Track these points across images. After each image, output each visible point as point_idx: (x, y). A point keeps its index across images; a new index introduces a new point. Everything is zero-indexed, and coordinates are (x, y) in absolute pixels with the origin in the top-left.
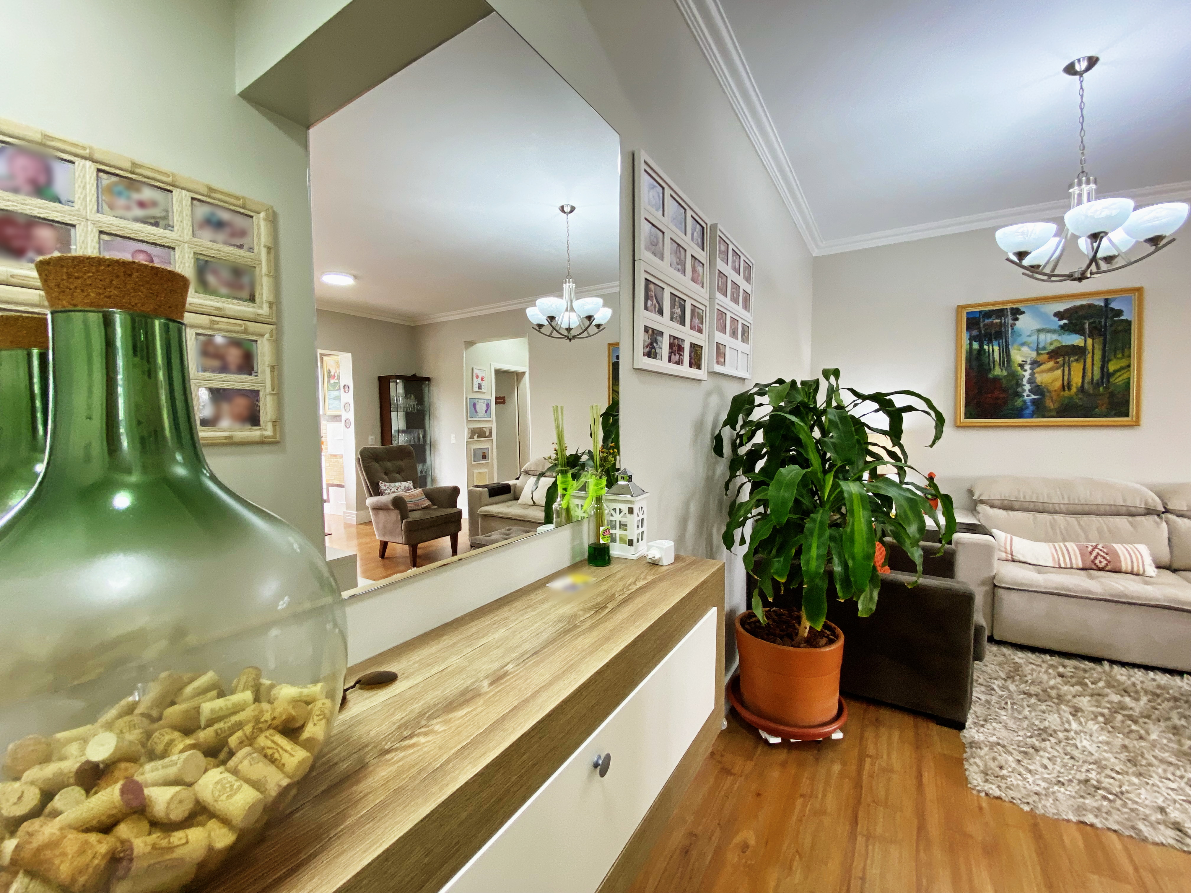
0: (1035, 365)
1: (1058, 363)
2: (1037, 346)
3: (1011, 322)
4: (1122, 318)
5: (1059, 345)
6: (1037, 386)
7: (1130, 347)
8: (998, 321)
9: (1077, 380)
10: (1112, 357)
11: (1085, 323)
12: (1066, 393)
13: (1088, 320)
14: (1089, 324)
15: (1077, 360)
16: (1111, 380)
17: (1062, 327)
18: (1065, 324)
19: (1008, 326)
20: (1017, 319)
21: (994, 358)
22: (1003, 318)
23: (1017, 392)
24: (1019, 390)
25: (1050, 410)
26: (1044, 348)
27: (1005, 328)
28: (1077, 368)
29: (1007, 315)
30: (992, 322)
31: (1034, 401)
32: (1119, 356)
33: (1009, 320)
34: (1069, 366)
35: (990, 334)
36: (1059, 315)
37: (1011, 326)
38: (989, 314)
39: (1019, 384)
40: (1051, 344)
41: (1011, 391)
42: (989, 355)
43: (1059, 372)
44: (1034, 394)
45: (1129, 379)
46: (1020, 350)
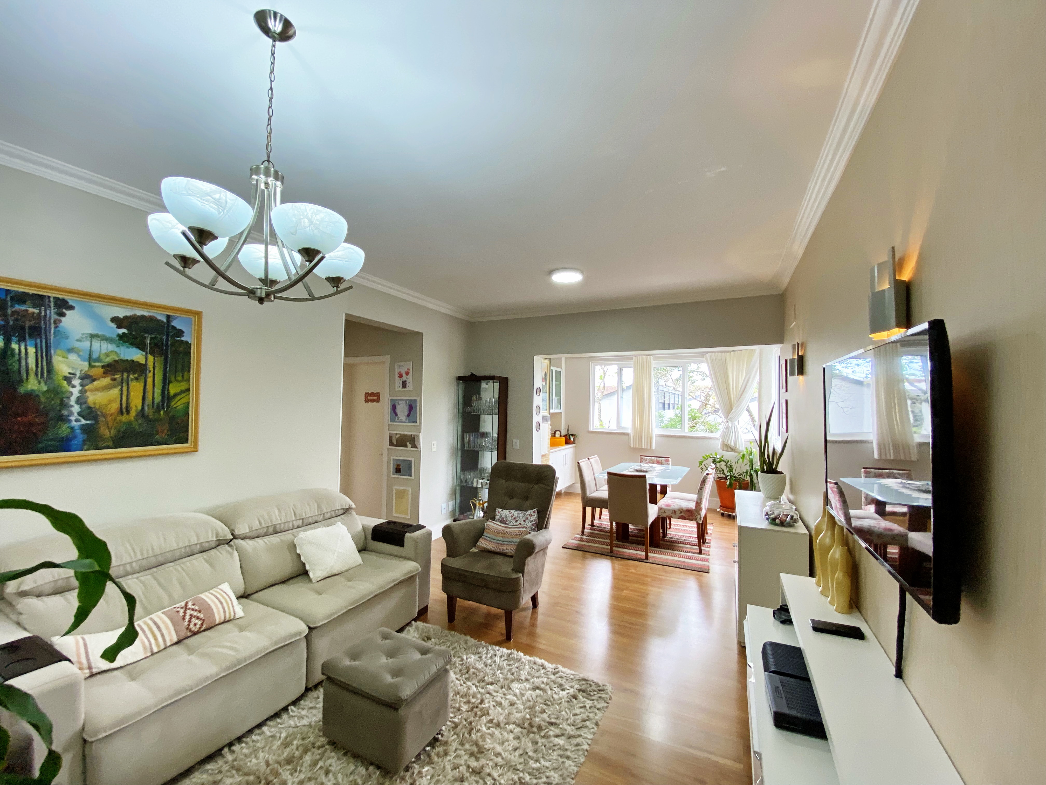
0: (86, 381)
1: (114, 380)
2: (90, 355)
3: (54, 317)
4: (183, 339)
5: (117, 359)
6: (90, 408)
7: (189, 371)
8: (37, 311)
9: (136, 402)
10: (173, 379)
11: (145, 338)
12: (124, 418)
13: (150, 334)
14: (151, 339)
15: (137, 379)
16: (172, 404)
17: (121, 337)
18: (124, 333)
19: (49, 320)
20: (63, 315)
21: (27, 364)
22: (43, 309)
23: (62, 415)
24: (65, 412)
25: (105, 440)
26: (98, 360)
27: (45, 323)
28: (136, 388)
29: (50, 306)
30: (27, 310)
31: (84, 428)
32: (180, 378)
33: (52, 312)
34: (128, 385)
35: (23, 328)
36: (118, 321)
37: (55, 322)
38: (21, 298)
39: (64, 404)
40: (107, 355)
41: (51, 415)
42: (19, 360)
43: (115, 392)
44: (86, 419)
45: (188, 403)
46: (67, 358)
